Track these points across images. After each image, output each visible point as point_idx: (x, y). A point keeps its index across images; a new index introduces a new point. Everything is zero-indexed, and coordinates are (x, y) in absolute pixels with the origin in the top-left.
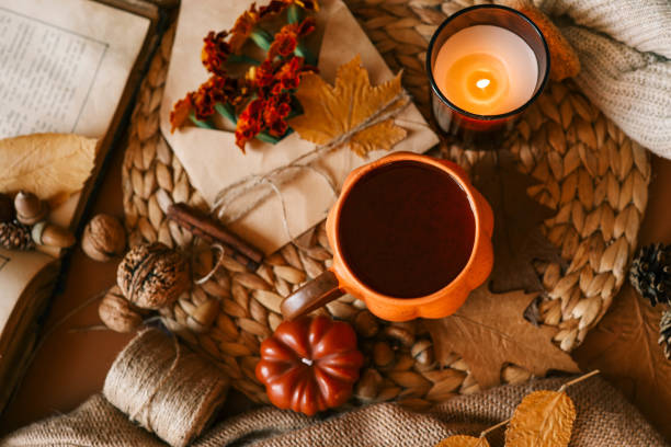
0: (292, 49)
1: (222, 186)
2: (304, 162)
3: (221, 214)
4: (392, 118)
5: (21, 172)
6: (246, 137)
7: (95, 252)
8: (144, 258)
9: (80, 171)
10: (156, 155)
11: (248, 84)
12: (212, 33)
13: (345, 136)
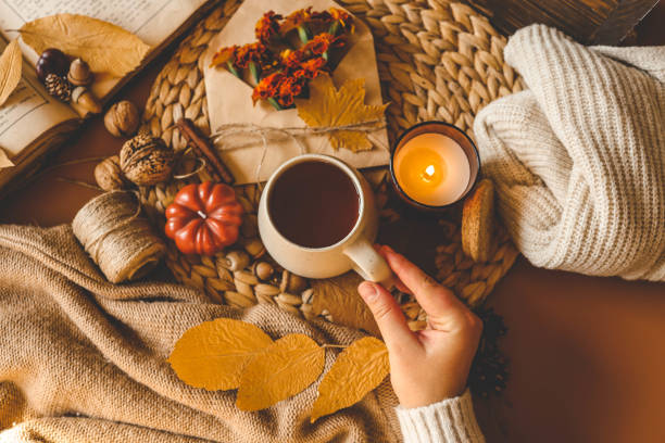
0: (322, 51)
1: (227, 123)
2: (293, 132)
3: (217, 140)
4: (367, 132)
5: (84, 44)
6: (262, 96)
7: (113, 126)
8: (147, 144)
9: (128, 63)
10: (186, 77)
11: (280, 60)
12: (272, 12)
13: (329, 129)
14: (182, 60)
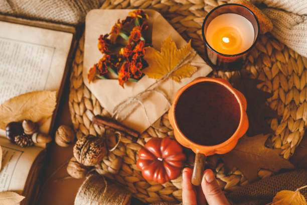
0: (139, 38)
1: (115, 105)
2: (152, 88)
3: (117, 118)
4: (189, 62)
5: (23, 111)
6: (124, 81)
7: (62, 143)
8: (85, 143)
9: (50, 107)
10: (83, 94)
11: (121, 56)
12: (102, 36)
13: (169, 74)
14: (75, 87)
